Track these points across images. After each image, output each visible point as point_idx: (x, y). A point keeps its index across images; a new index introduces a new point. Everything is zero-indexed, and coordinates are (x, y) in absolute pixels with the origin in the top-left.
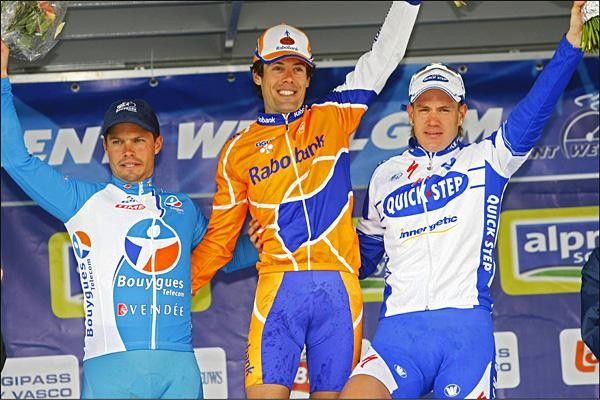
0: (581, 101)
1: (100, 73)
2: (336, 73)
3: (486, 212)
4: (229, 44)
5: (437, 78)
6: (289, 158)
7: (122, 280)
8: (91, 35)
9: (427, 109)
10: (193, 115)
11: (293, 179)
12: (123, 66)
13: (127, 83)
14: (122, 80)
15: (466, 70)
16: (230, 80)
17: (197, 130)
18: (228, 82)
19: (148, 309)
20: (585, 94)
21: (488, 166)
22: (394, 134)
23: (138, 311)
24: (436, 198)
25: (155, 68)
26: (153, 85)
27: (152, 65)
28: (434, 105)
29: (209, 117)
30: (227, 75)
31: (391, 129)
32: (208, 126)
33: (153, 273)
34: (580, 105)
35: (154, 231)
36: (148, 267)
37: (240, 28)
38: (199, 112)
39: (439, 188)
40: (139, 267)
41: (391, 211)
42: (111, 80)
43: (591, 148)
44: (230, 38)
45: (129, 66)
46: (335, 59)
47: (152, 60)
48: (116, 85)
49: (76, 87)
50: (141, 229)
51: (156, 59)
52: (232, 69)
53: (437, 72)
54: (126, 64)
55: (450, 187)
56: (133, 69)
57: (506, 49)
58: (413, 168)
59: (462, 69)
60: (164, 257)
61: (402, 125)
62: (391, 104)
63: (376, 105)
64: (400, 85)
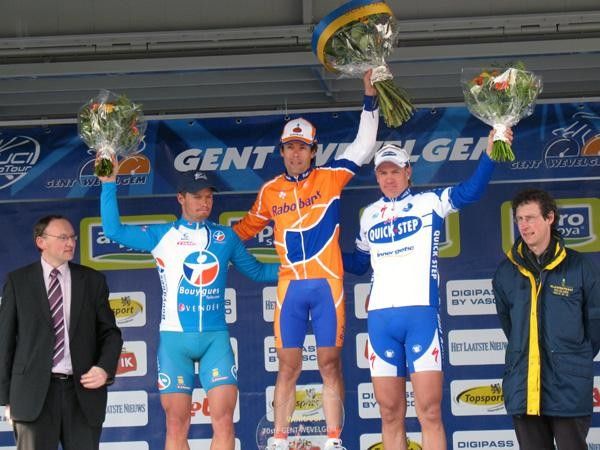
3: (433, 242)
5: (390, 154)
6: (295, 205)
7: (182, 289)
9: (385, 173)
11: (298, 218)
16: (335, 117)
19: (197, 308)
20: (559, 127)
21: (434, 213)
22: (436, 152)
23: (191, 309)
24: (400, 233)
25: (288, 108)
27: (286, 107)
28: (389, 171)
31: (435, 150)
33: (201, 285)
36: (197, 282)
39: (402, 227)
40: (192, 282)
41: (373, 239)
43: (562, 162)
47: (286, 104)
49: (239, 121)
53: (389, 150)
55: (409, 226)
56: (274, 109)
58: (384, 209)
60: (207, 275)
61: (443, 146)
62: (436, 133)
63: (426, 134)
64: (442, 121)
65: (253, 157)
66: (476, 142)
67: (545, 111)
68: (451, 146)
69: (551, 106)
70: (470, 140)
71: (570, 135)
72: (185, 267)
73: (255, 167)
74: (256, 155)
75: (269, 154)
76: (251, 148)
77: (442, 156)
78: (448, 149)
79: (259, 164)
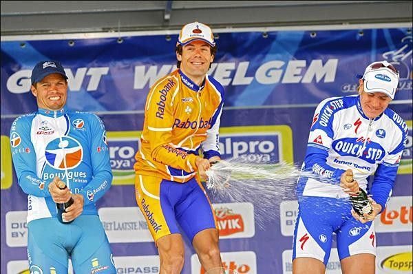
0: (387, 56)
1: (87, 34)
2: (234, 36)
4: (167, 17)
8: (81, 11)
10: (145, 61)
12: (101, 30)
13: (104, 41)
14: (100, 39)
15: (315, 35)
16: (168, 40)
17: (146, 70)
18: (166, 41)
20: (388, 51)
22: (269, 74)
25: (121, 31)
26: (120, 42)
27: (119, 29)
29: (155, 63)
30: (166, 36)
31: (268, 71)
32: (153, 68)
33: (66, 169)
34: (386, 58)
35: (64, 144)
36: (62, 166)
37: (173, 7)
38: (147, 59)
40: (57, 165)
42: (94, 39)
43: (407, 85)
44: (168, 13)
45: (105, 30)
46: (233, 27)
47: (119, 26)
48: (97, 42)
49: (71, 43)
50: (54, 144)
51: (122, 26)
52: (168, 32)
54: (103, 29)
56: (107, 32)
57: (340, 22)
59: (313, 34)
60: (71, 159)
61: (276, 69)
62: (269, 56)
63: (259, 56)
64: (274, 44)
65: (87, 79)
66: (308, 64)
67: (374, 36)
68: (284, 68)
69: (380, 31)
70: (303, 63)
71: (400, 58)
72: (47, 154)
73: (89, 89)
74: (90, 76)
75: (102, 76)
76: (85, 69)
77: (274, 79)
78: (281, 71)
79: (93, 86)
